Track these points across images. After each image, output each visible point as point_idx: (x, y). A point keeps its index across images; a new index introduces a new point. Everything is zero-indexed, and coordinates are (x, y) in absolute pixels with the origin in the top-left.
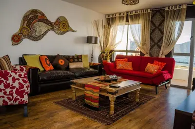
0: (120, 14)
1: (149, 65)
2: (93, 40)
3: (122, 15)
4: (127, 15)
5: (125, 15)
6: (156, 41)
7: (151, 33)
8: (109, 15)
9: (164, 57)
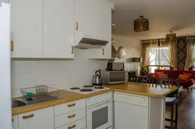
0: (153, 40)
1: (180, 75)
2: (138, 60)
3: (155, 41)
4: (159, 41)
5: (157, 41)
6: (181, 59)
7: (178, 54)
8: (144, 41)
9: (188, 70)
